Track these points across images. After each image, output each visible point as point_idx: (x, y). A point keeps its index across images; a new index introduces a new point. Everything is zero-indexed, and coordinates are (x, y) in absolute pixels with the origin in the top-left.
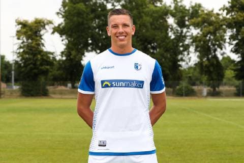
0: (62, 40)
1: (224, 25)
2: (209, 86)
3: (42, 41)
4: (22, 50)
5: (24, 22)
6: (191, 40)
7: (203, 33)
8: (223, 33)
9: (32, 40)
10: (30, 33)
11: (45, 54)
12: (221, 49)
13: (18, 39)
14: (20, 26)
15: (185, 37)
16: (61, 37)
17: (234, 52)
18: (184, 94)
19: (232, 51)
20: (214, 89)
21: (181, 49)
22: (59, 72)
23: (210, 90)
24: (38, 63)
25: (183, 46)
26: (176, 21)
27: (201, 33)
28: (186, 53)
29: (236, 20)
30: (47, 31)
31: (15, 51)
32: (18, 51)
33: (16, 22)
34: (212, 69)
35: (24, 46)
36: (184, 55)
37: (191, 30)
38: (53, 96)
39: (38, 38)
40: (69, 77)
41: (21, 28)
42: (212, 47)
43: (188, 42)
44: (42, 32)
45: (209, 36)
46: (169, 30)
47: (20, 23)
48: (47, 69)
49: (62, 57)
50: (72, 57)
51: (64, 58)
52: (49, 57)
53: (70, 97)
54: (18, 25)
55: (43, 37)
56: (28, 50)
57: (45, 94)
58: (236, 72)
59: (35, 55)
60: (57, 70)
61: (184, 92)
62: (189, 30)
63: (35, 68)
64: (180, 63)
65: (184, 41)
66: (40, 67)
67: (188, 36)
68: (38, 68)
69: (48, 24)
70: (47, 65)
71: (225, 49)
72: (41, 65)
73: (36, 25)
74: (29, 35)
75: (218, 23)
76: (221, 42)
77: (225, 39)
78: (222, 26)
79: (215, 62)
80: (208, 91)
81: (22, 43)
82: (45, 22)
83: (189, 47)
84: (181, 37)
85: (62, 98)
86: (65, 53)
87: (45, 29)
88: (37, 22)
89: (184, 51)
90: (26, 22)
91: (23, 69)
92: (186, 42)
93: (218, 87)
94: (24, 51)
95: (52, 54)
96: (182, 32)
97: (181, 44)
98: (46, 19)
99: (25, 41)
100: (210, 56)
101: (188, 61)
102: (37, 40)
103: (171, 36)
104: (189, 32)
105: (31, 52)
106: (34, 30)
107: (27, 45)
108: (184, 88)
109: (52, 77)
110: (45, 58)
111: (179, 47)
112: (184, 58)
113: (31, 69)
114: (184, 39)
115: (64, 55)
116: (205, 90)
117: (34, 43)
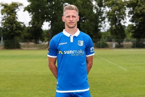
0: (30, 15)
1: (125, 5)
2: (116, 41)
3: (17, 16)
4: (4, 21)
5: (5, 5)
6: (106, 15)
7: (113, 10)
8: (124, 10)
9: (10, 15)
10: (9, 11)
11: (18, 23)
12: (124, 20)
13: (2, 14)
14: (3, 7)
15: (103, 12)
16: (29, 13)
17: (131, 22)
18: (101, 47)
19: (130, 21)
20: (120, 44)
21: (100, 20)
22: (28, 34)
23: (117, 44)
25: (101, 18)
26: (97, 3)
27: (111, 10)
28: (103, 22)
29: (132, 2)
30: (19, 10)
31: (1, 22)
32: (2, 22)
33: (1, 4)
34: (118, 32)
35: (6, 18)
36: (102, 23)
37: (106, 8)
38: (24, 48)
39: (14, 14)
40: (34, 37)
41: (4, 8)
42: (118, 18)
43: (105, 16)
44: (16, 11)
45: (116, 12)
46: (94, 8)
47: (3, 5)
48: (19, 32)
49: (30, 25)
50: (35, 25)
51: (31, 26)
52: (21, 25)
53: (33, 49)
54: (2, 6)
55: (17, 13)
56: (8, 21)
57: (18, 47)
58: (133, 34)
59: (12, 24)
60: (27, 33)
61: (101, 45)
63: (12, 32)
64: (99, 28)
65: (102, 15)
66: (16, 31)
67: (104, 12)
68: (14, 32)
69: (20, 5)
71: (126, 19)
72: (16, 30)
73: (12, 6)
74: (8, 12)
75: (121, 4)
76: (123, 15)
77: (126, 14)
78: (124, 6)
79: (120, 28)
80: (116, 45)
81: (4, 17)
82: (18, 4)
83: (105, 19)
84: (100, 13)
85: (28, 50)
86: (31, 23)
87: (18, 8)
88: (14, 4)
89: (102, 21)
90: (7, 4)
91: (5, 33)
92: (103, 16)
93: (122, 42)
94: (5, 22)
95: (22, 23)
96: (101, 9)
98: (19, 3)
99: (6, 16)
100: (117, 24)
101: (104, 27)
102: (13, 15)
103: (94, 12)
104: (105, 9)
105: (10, 22)
106: (12, 9)
107: (8, 18)
108: (101, 43)
109: (24, 37)
110: (18, 26)
111: (99, 19)
112: (102, 25)
113: (10, 32)
114: (102, 14)
115: (31, 24)
116: (114, 44)
117: (11, 17)
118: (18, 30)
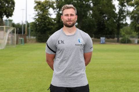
0: (54, 12)
3: (49, 12)
4: (37, 17)
5: (39, 2)
10: (42, 8)
16: (53, 10)
21: (122, 18)
24: (47, 24)
27: (135, 9)
28: (124, 20)
32: (35, 18)
33: (35, 2)
36: (123, 21)
47: (36, 2)
48: (52, 27)
54: (36, 3)
56: (41, 17)
59: (45, 19)
62: (126, 8)
63: (45, 27)
66: (48, 27)
70: (52, 25)
72: (48, 25)
73: (46, 3)
81: (38, 13)
83: (126, 17)
86: (56, 19)
90: (40, 2)
91: (38, 27)
92: (124, 14)
94: (39, 17)
96: (122, 8)
97: (122, 15)
102: (46, 12)
105: (43, 18)
106: (45, 6)
110: (50, 21)
113: (43, 27)
114: (123, 12)
116: (137, 40)
118: (50, 25)
